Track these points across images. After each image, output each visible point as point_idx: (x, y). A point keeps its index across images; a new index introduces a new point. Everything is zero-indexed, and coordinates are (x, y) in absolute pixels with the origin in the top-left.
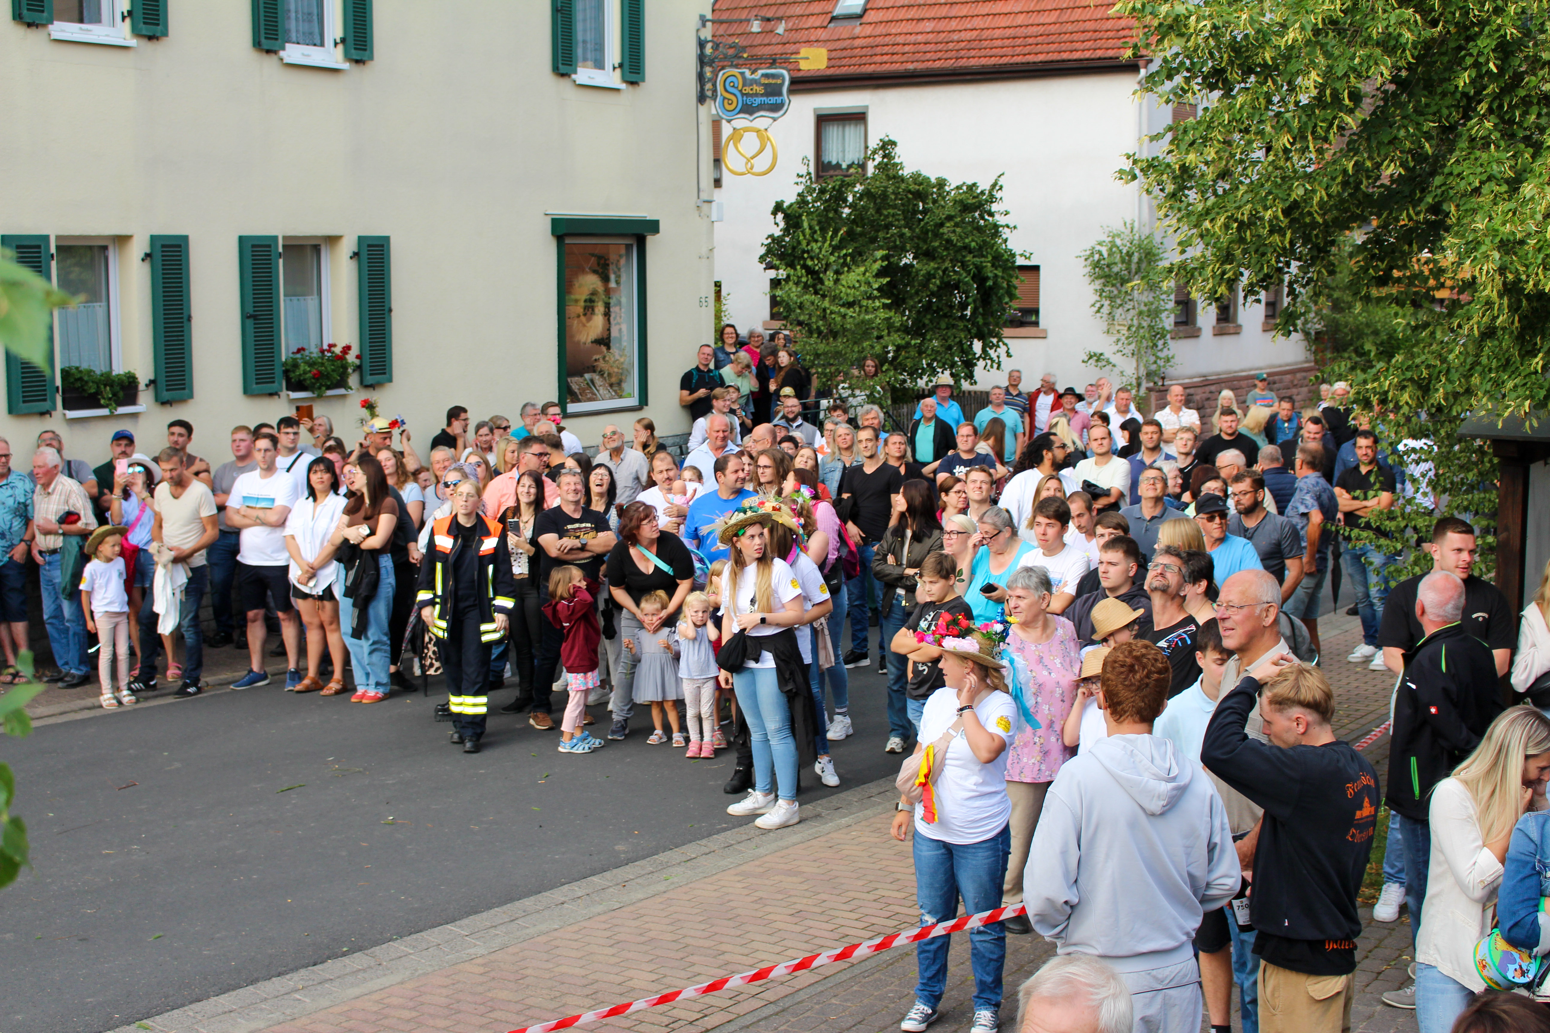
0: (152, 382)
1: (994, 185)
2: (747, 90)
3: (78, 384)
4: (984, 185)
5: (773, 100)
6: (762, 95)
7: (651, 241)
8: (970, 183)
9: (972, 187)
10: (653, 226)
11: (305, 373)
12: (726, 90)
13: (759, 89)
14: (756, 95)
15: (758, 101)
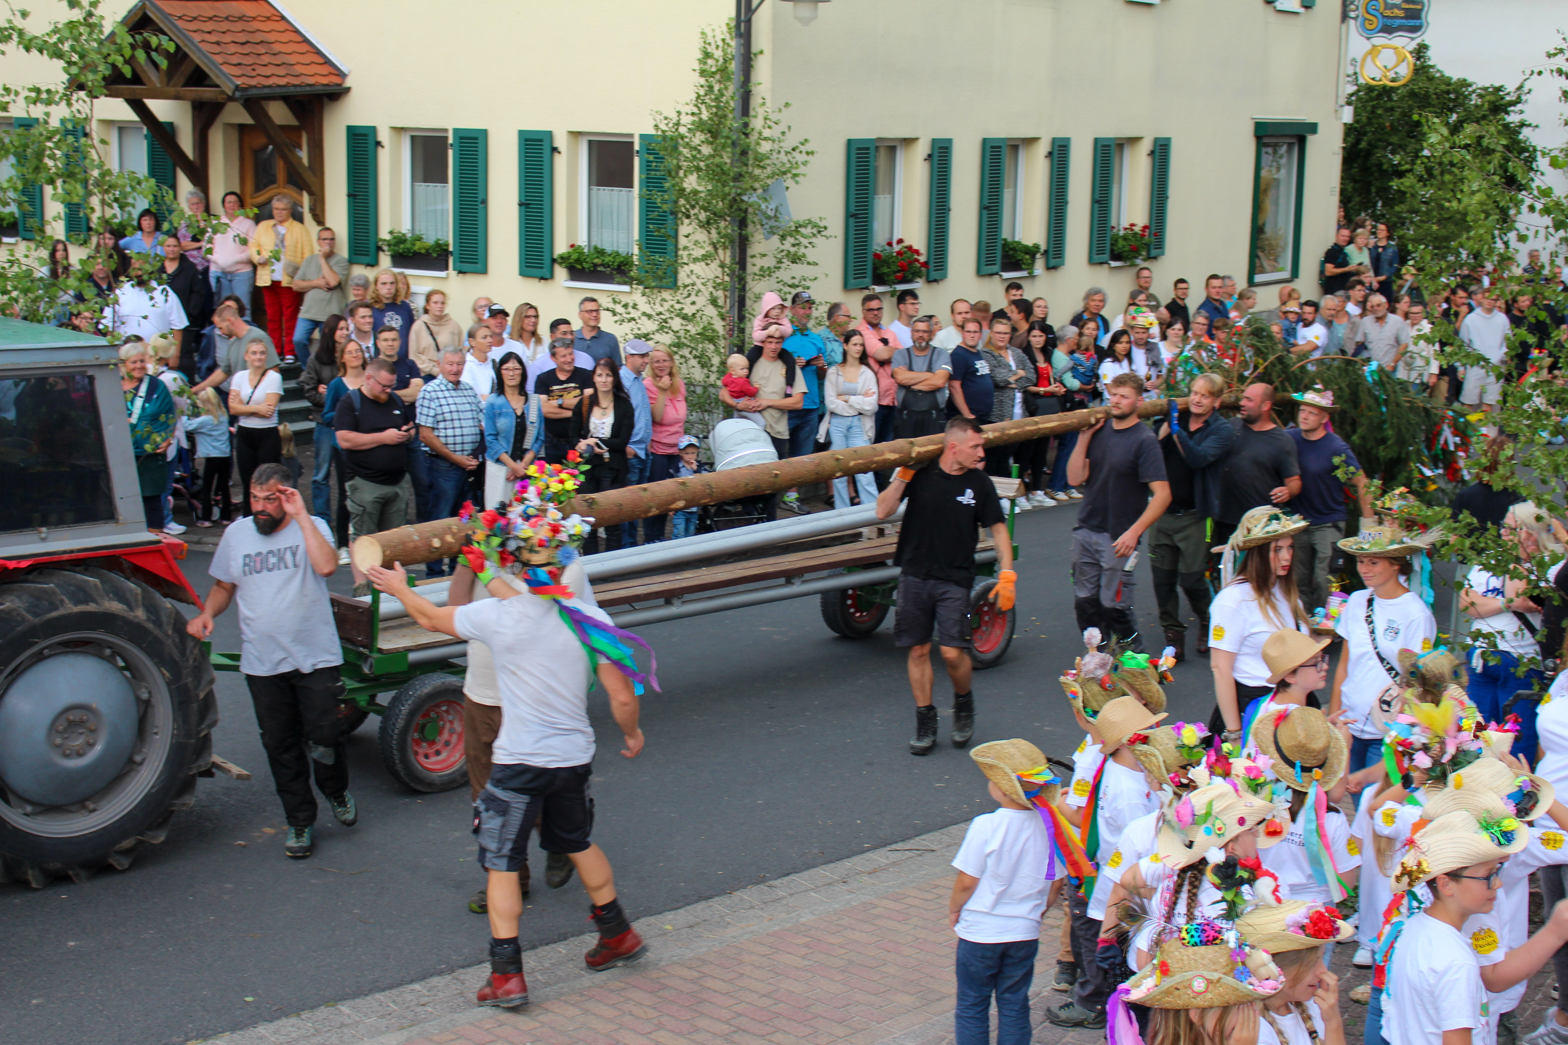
0: (1046, 252)
1: (1520, 88)
2: (1388, 13)
3: (1011, 253)
4: (1511, 87)
5: (1412, 23)
6: (1402, 18)
7: (1311, 140)
8: (1497, 85)
9: (1499, 89)
10: (1313, 128)
11: (1124, 247)
12: (1368, 13)
13: (1400, 13)
14: (1396, 17)
15: (1398, 22)
